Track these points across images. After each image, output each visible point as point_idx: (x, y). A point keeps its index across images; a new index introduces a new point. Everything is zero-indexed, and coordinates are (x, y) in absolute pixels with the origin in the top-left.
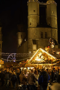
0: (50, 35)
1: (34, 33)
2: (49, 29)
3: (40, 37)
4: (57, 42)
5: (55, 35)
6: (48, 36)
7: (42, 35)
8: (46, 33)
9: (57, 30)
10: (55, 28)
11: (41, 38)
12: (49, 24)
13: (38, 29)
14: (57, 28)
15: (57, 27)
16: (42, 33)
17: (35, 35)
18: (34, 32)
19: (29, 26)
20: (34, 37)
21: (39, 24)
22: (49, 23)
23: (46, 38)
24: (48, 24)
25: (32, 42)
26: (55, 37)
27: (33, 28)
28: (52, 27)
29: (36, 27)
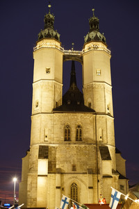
0: (92, 132)
1: (47, 129)
2: (88, 117)
3: (63, 138)
5: (105, 133)
6: (85, 135)
7: (69, 132)
8: (79, 126)
9: (110, 120)
10: (104, 114)
11: (65, 140)
13: (57, 115)
14: (112, 115)
15: (110, 111)
16: (68, 126)
17: (47, 133)
18: (46, 126)
20: (46, 139)
21: (61, 104)
22: (89, 100)
23: (81, 140)
24: (87, 104)
26: (105, 138)
27: (43, 115)
28: (97, 110)
29: (50, 111)
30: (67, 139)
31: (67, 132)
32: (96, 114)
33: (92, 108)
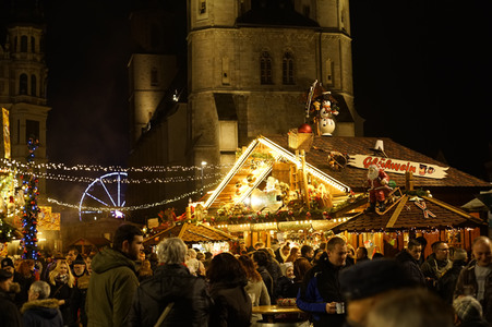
0: (313, 68)
1: (226, 60)
2: (306, 37)
3: (258, 77)
4: (350, 107)
5: (337, 69)
6: (301, 73)
7: (269, 66)
8: (288, 55)
9: (346, 40)
10: (336, 30)
11: (263, 82)
12: (307, 9)
13: (244, 33)
14: (348, 31)
15: (345, 24)
16: (267, 55)
17: (226, 68)
18: (224, 54)
19: (198, 18)
20: (226, 81)
21: (248, 8)
23: (292, 82)
24: (300, 10)
25: (211, 109)
26: (337, 79)
27: (217, 31)
28: (322, 22)
29: (232, 23)
30: (266, 80)
31: (265, 65)
32: (321, 31)
33: (311, 17)
